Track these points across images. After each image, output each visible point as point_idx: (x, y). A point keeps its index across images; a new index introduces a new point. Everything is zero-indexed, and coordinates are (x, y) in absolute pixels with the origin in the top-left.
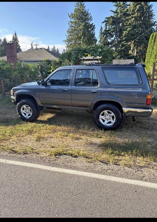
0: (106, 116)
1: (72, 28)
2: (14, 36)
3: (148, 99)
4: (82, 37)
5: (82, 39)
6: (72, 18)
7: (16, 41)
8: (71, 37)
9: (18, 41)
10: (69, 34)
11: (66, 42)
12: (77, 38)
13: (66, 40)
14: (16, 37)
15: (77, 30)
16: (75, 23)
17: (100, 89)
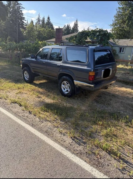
0: (66, 85)
1: (119, 13)
2: (76, 22)
3: (90, 75)
4: (127, 21)
5: (126, 23)
6: (120, 4)
7: (76, 26)
8: (117, 21)
9: (78, 26)
10: (116, 19)
11: (112, 26)
12: (122, 22)
13: (112, 24)
14: (77, 23)
15: (123, 15)
16: (123, 8)
17: (62, 64)
